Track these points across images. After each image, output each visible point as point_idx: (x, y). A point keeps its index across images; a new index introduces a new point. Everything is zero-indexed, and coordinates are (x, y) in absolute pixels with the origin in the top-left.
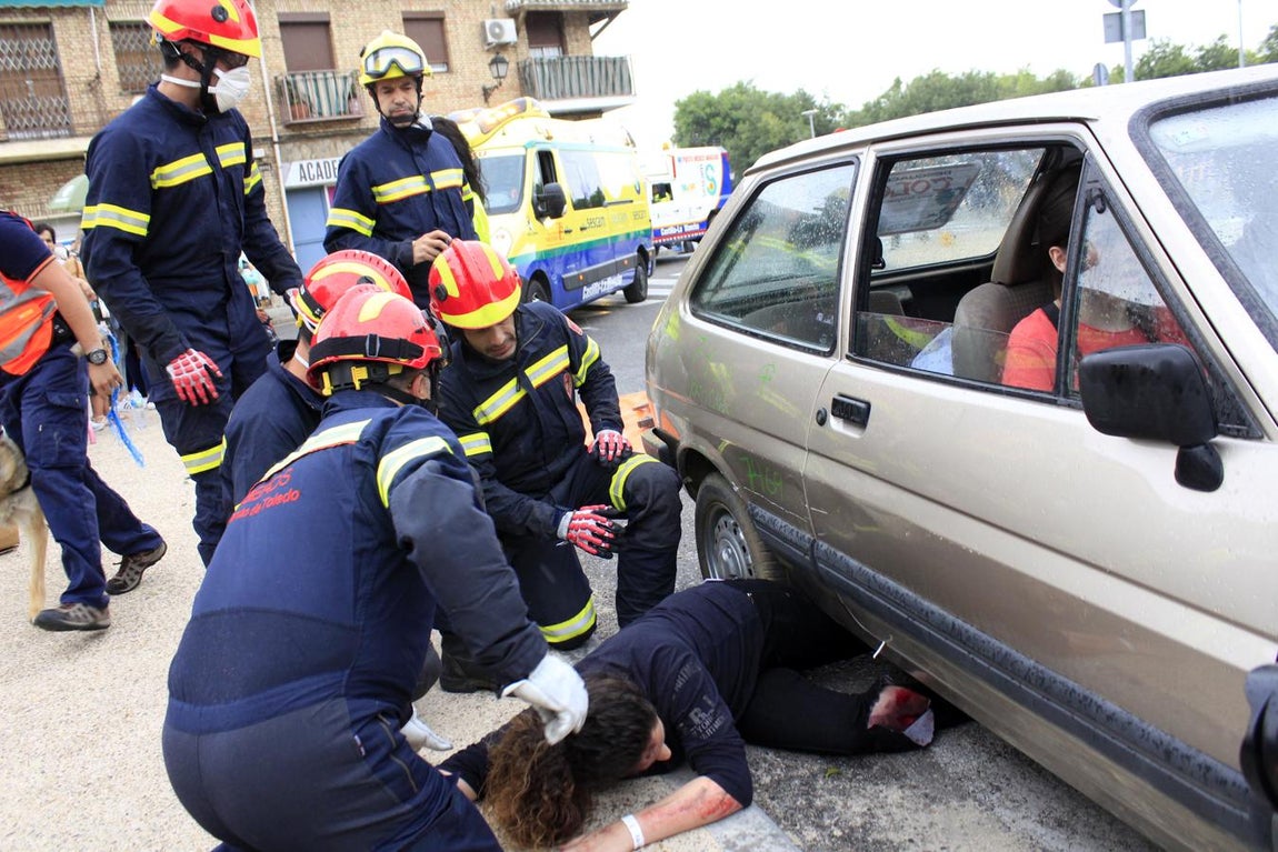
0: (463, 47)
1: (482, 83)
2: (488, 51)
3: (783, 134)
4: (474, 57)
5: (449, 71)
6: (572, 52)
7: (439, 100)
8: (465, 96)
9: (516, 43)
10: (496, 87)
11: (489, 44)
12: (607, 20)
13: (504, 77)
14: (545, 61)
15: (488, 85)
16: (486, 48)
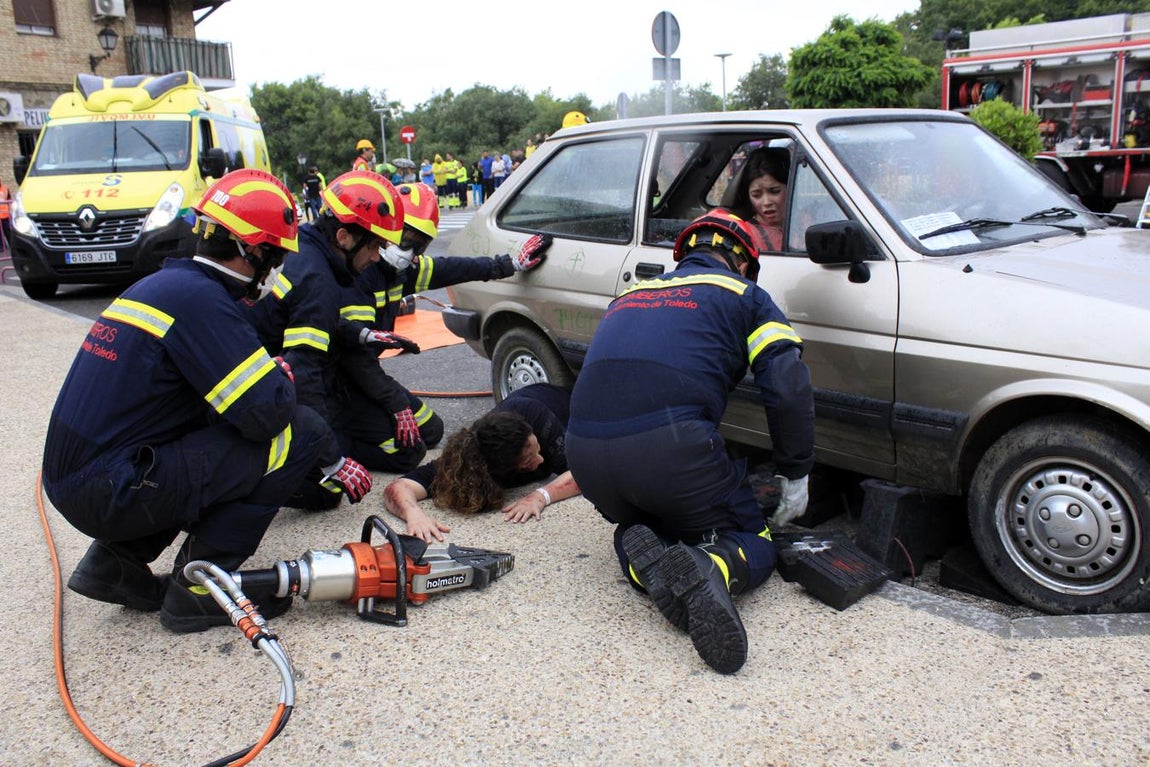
0: (71, 15)
1: (89, 51)
2: (96, 22)
3: (346, 129)
4: (82, 27)
5: (56, 35)
6: (177, 34)
7: (46, 62)
8: (73, 62)
9: (124, 18)
10: (105, 57)
11: (99, 16)
12: (210, 8)
13: (112, 49)
14: (153, 38)
15: (95, 54)
16: (94, 19)
